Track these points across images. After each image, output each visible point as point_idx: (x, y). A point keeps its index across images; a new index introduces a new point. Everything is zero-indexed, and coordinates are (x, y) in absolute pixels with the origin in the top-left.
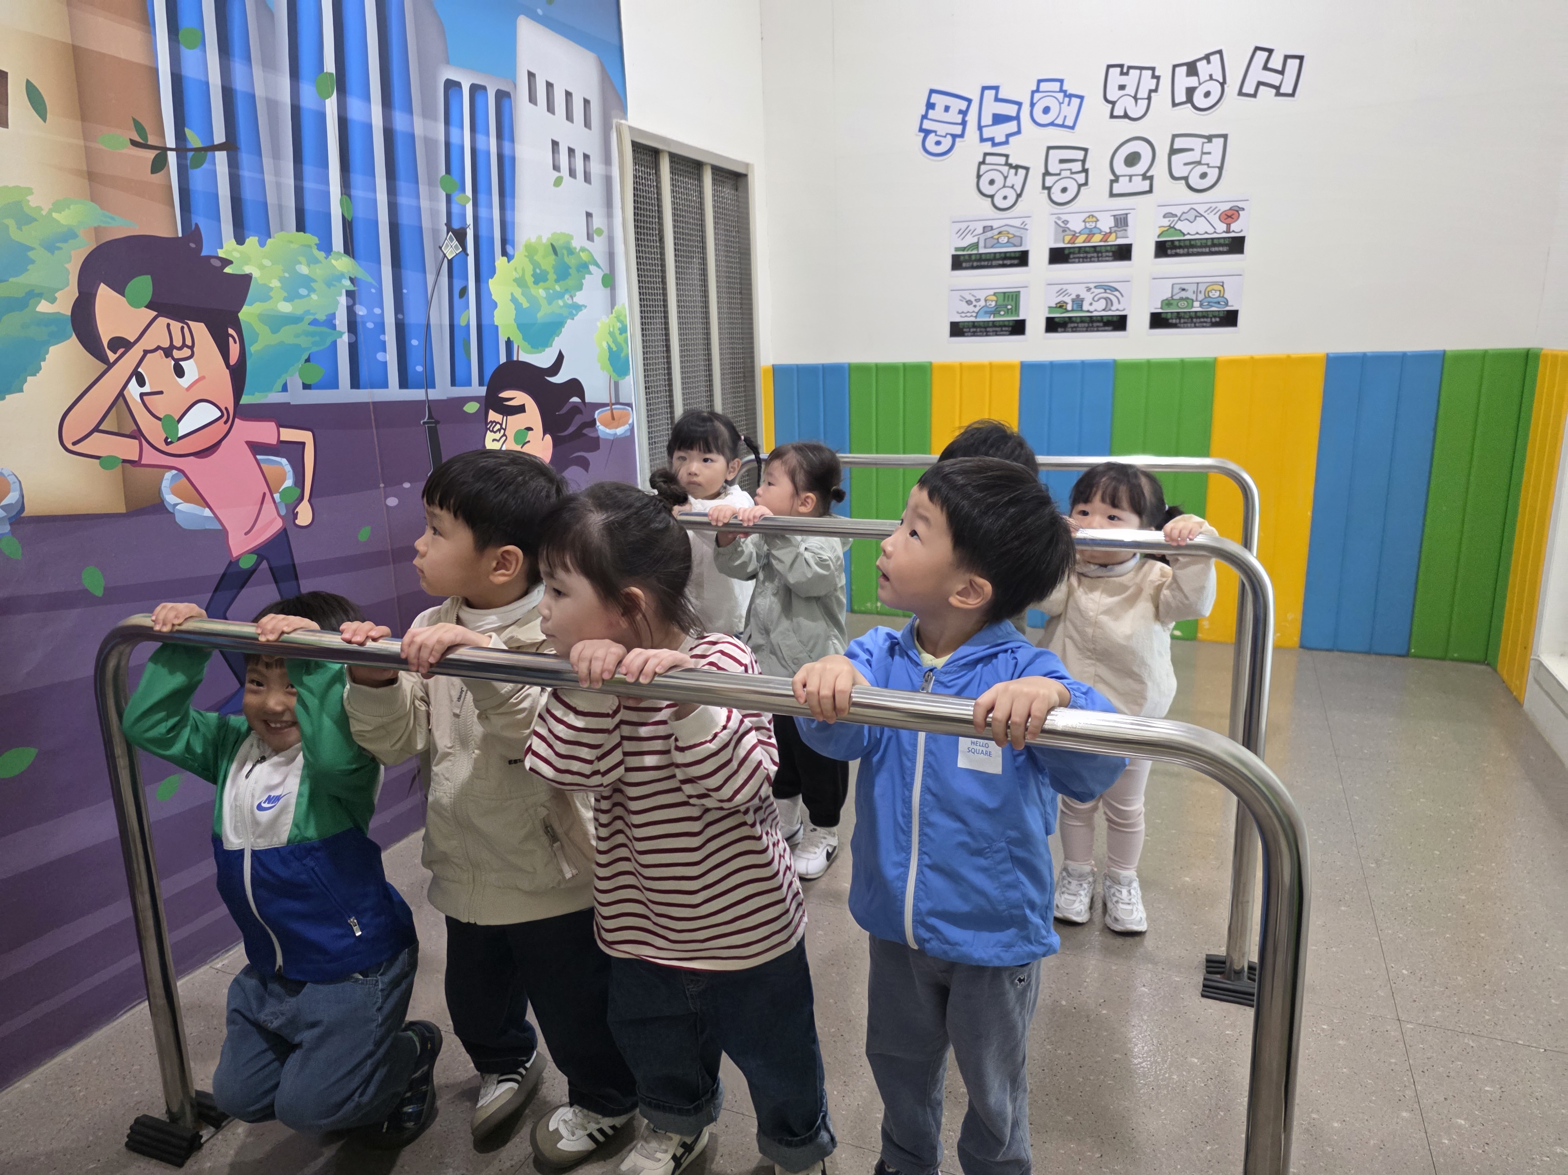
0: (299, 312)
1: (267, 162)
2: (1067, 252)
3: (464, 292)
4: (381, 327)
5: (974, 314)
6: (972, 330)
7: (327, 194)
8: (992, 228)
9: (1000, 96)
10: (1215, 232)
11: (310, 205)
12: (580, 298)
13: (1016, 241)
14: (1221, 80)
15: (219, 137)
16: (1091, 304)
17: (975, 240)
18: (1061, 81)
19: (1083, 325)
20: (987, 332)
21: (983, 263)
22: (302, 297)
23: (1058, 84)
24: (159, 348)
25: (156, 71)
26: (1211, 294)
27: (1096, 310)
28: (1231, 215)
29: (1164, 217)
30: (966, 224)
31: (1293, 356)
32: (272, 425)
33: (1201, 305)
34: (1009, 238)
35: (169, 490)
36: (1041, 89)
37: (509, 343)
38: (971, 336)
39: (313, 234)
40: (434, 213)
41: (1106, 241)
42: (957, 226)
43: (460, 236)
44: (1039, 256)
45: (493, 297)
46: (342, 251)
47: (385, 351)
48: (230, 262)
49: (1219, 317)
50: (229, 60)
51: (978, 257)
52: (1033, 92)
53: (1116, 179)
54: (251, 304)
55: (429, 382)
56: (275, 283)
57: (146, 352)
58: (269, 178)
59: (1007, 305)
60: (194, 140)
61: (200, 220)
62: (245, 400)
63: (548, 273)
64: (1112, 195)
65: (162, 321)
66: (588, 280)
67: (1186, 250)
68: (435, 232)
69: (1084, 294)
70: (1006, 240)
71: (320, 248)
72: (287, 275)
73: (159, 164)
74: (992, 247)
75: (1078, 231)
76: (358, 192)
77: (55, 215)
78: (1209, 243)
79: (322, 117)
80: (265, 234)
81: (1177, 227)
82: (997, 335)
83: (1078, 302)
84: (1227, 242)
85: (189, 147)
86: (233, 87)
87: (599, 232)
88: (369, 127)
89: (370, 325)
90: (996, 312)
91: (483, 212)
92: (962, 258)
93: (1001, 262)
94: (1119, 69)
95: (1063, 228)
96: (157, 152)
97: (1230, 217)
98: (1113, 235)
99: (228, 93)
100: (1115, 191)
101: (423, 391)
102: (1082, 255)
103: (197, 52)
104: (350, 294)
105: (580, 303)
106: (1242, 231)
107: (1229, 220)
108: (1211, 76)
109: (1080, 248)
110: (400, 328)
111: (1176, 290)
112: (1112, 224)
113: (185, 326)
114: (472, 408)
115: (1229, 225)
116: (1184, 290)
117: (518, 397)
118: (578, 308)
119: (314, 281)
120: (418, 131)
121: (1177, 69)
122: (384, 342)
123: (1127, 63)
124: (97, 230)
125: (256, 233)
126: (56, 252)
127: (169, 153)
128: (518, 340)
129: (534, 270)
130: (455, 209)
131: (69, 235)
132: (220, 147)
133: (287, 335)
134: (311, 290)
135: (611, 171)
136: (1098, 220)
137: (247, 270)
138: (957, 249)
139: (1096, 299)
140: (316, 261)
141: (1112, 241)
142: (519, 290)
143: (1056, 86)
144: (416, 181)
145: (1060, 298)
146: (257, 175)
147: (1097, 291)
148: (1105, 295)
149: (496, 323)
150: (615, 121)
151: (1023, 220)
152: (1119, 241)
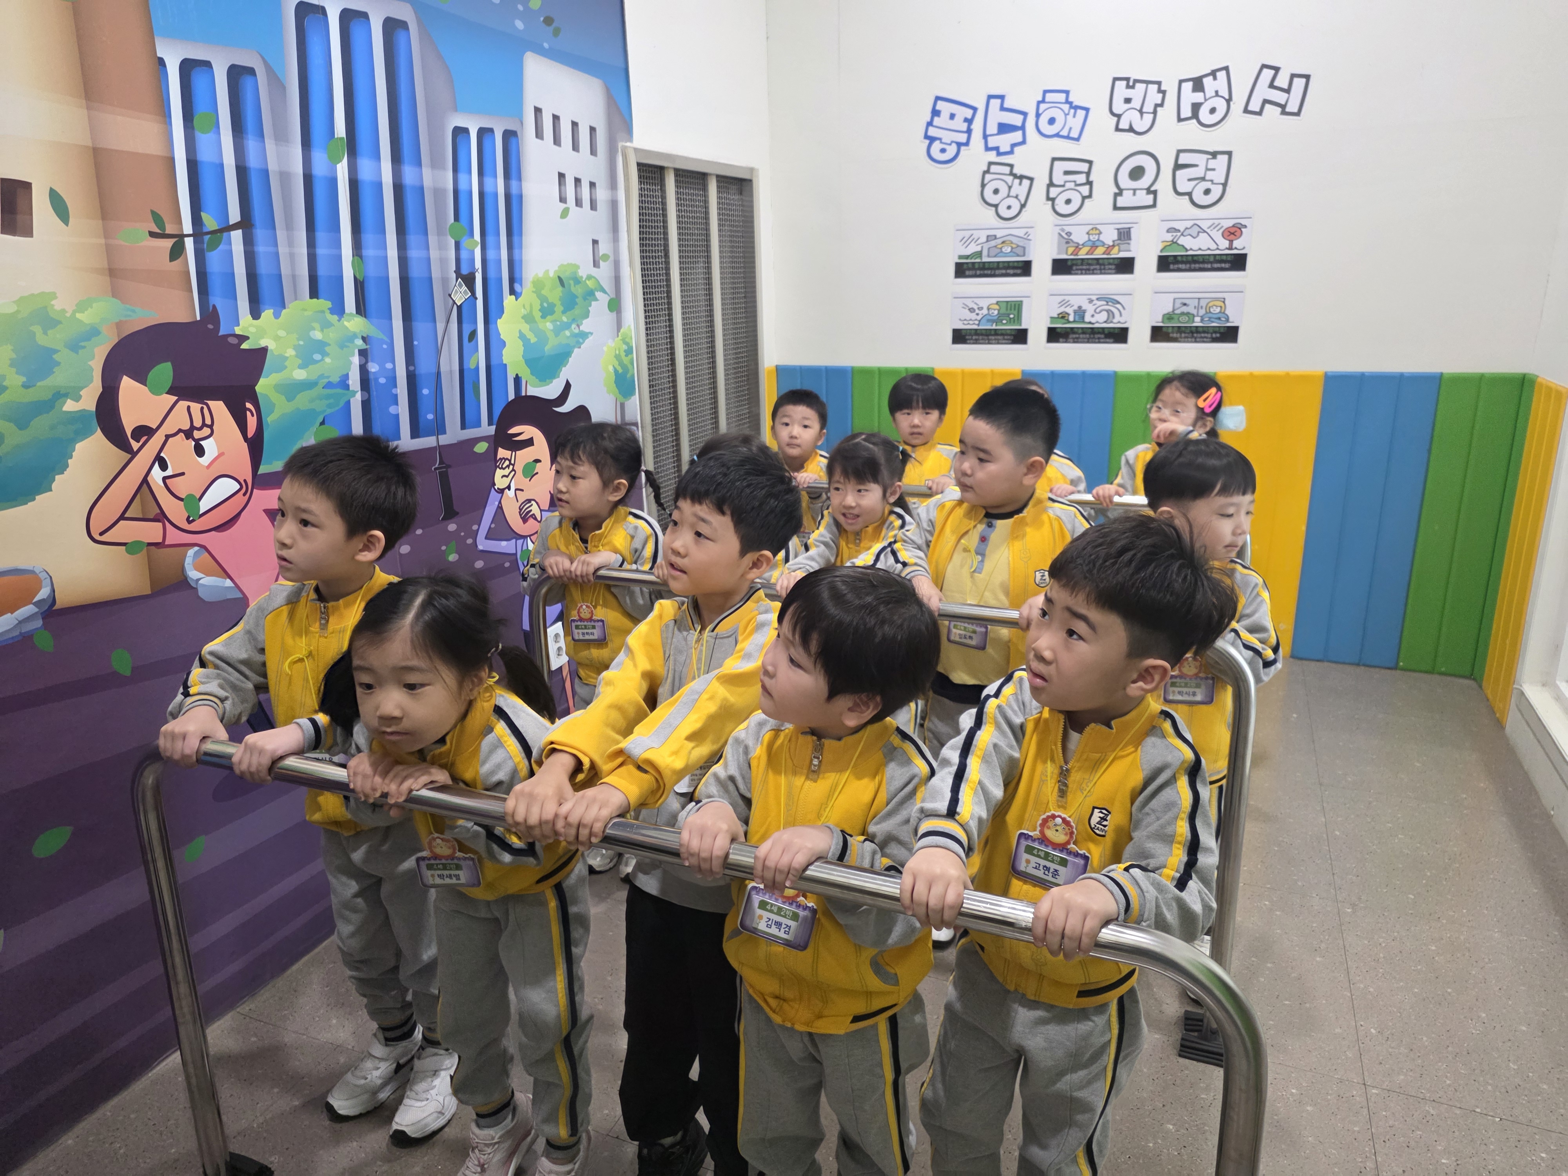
0: (314, 377)
1: (281, 234)
2: (1069, 263)
3: (473, 335)
4: (393, 381)
5: (977, 322)
6: (974, 337)
7: (339, 258)
8: (995, 237)
9: (1005, 106)
10: (1218, 249)
11: (322, 269)
12: (586, 325)
13: (1019, 251)
14: (1227, 97)
15: (234, 215)
16: (1093, 316)
17: (979, 249)
18: (1067, 93)
19: (1084, 336)
20: (989, 340)
21: (986, 272)
22: (317, 362)
23: (1064, 95)
24: (180, 431)
25: (172, 159)
26: (1212, 310)
27: (1097, 322)
28: (1233, 232)
29: (1168, 231)
30: (970, 232)
31: (1292, 373)
33: (1202, 321)
34: (1012, 248)
35: (191, 566)
36: (1047, 100)
37: (517, 380)
38: (974, 343)
39: (326, 299)
41: (1109, 254)
42: (961, 234)
44: (1042, 267)
45: (502, 337)
46: (354, 312)
47: (397, 404)
48: (247, 338)
49: (1220, 333)
50: (242, 138)
51: (981, 265)
52: (1039, 103)
53: (1120, 193)
54: (267, 376)
55: (439, 428)
56: (290, 352)
57: (168, 437)
58: (283, 250)
59: (1009, 315)
60: (210, 222)
61: (217, 300)
62: (263, 469)
63: (555, 305)
64: (1116, 208)
65: (183, 404)
66: (594, 307)
67: (1188, 266)
68: (445, 281)
69: (1086, 306)
70: (1009, 250)
71: (332, 311)
74: (995, 256)
75: (1081, 243)
76: (369, 252)
77: (78, 315)
78: (1212, 259)
79: (333, 182)
80: (281, 304)
81: (1180, 242)
82: (998, 343)
83: (1080, 313)
84: (1229, 258)
85: (205, 230)
86: (247, 165)
87: (605, 257)
88: (379, 186)
89: (382, 380)
90: (998, 321)
91: (491, 254)
92: (965, 266)
93: (1004, 271)
94: (1125, 83)
95: (1066, 239)
96: (174, 240)
97: (1233, 234)
98: (1116, 248)
99: (242, 171)
100: (1119, 205)
101: (434, 438)
102: (1084, 267)
103: (211, 136)
104: (363, 353)
105: (587, 330)
106: (1244, 248)
107: (1232, 237)
108: (1217, 92)
109: (1083, 260)
110: (412, 379)
111: (1178, 305)
112: (1115, 237)
113: (205, 407)
114: (481, 447)
115: (1231, 242)
116: (1185, 304)
117: (527, 431)
118: (584, 335)
119: (329, 345)
120: (427, 182)
121: (1184, 85)
122: (396, 395)
123: (1134, 76)
124: (119, 325)
125: (272, 306)
126: (80, 351)
127: (186, 239)
128: (526, 375)
129: (541, 305)
130: (464, 255)
131: (93, 333)
132: (235, 227)
133: (303, 401)
134: (324, 354)
135: (617, 196)
136: (1100, 233)
137: (263, 343)
138: (960, 257)
139: (1098, 310)
140: (329, 325)
141: (1116, 254)
142: (528, 326)
143: (1062, 97)
144: (426, 233)
145: (1062, 309)
146: (271, 249)
147: (1099, 303)
148: (1107, 307)
149: (504, 362)
150: (621, 145)
151: (1027, 229)
152: (1122, 254)
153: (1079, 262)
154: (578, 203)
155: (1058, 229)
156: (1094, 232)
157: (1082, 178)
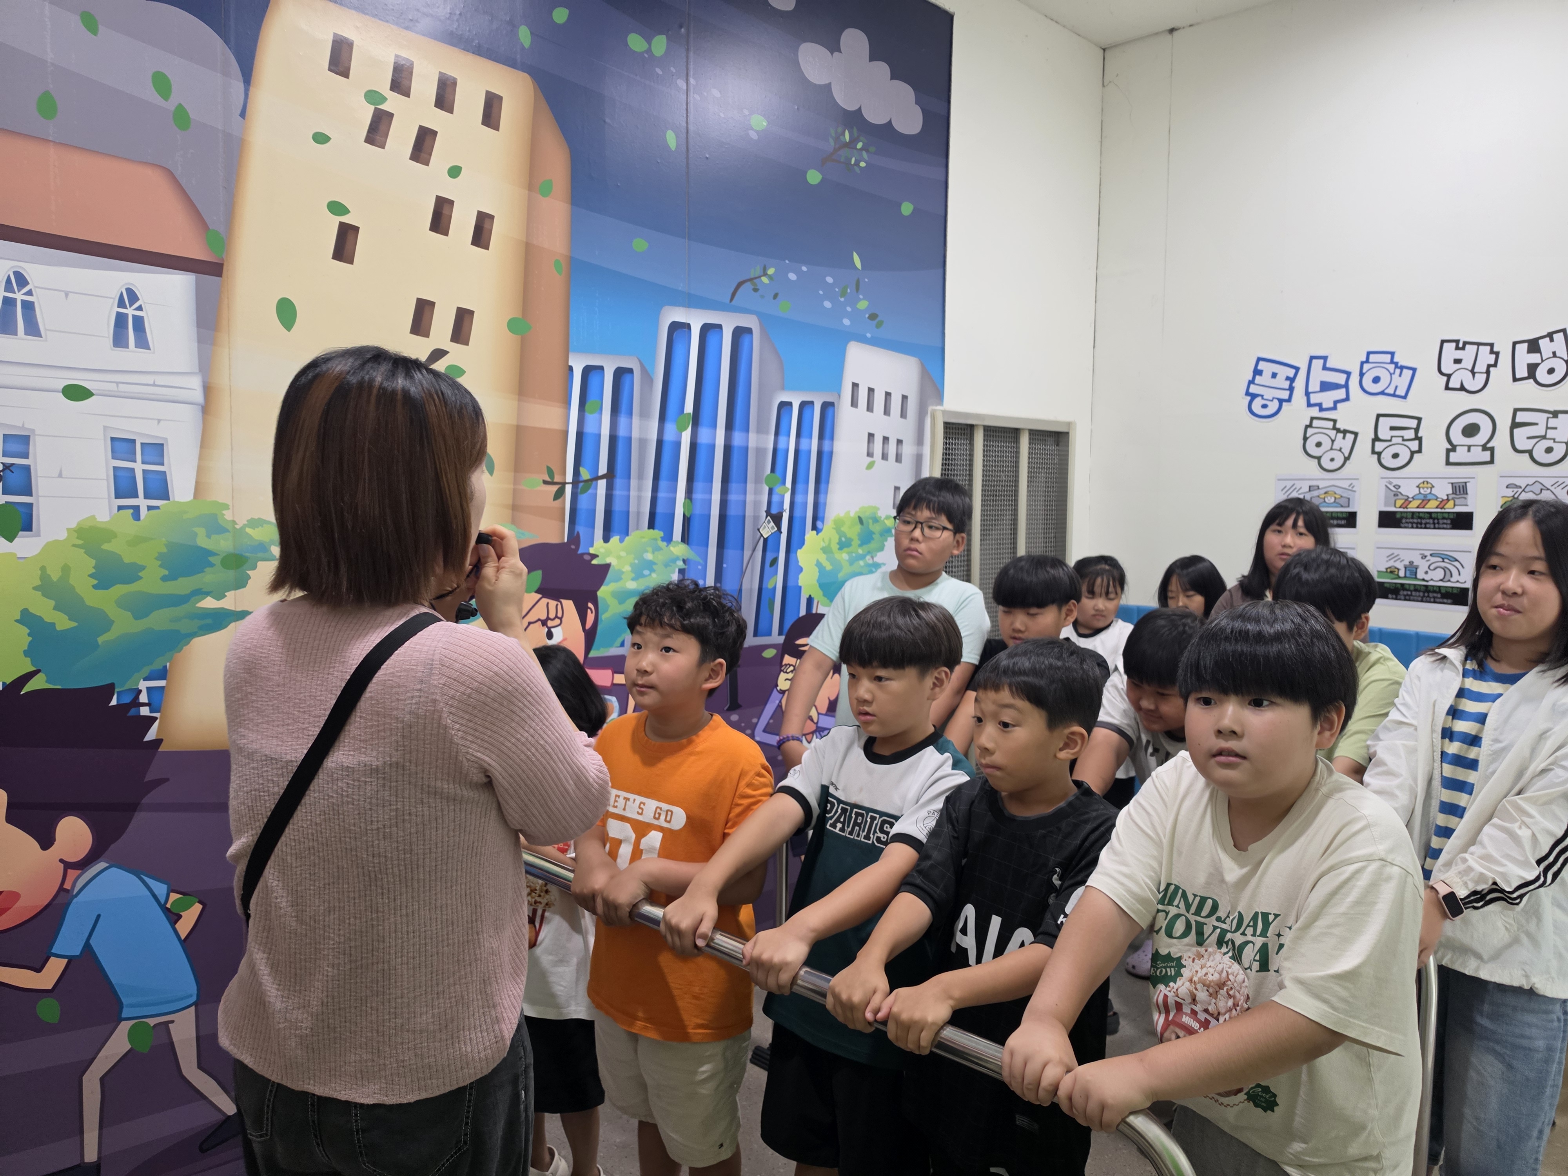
1: (634, 482)
2: (1398, 516)
3: (774, 562)
7: (674, 500)
8: (1318, 488)
9: (1329, 366)
11: (660, 509)
12: (881, 558)
13: (1344, 502)
15: (603, 469)
16: (1426, 573)
18: (1392, 354)
19: (1417, 594)
22: (644, 576)
23: (1389, 356)
24: (539, 620)
25: (566, 433)
27: (1432, 580)
29: (1508, 487)
32: (609, 672)
34: (1336, 499)
36: (1371, 360)
37: (810, 600)
39: (660, 530)
40: (757, 504)
41: (1443, 508)
42: (1277, 484)
43: (777, 519)
44: (1367, 518)
45: (800, 564)
46: (680, 540)
48: (596, 556)
50: (617, 417)
52: (1362, 363)
54: (607, 585)
56: (627, 568)
57: (530, 623)
58: (633, 493)
60: (585, 474)
61: (581, 529)
62: (593, 654)
63: (852, 540)
64: (1448, 463)
65: (545, 601)
68: (756, 518)
69: (1418, 561)
70: (1333, 500)
71: (663, 539)
75: (1411, 496)
76: (698, 496)
79: (678, 444)
80: (626, 532)
83: (1412, 569)
85: (581, 479)
86: (618, 435)
88: (713, 447)
91: (799, 498)
94: (1454, 344)
95: (1394, 492)
96: (559, 486)
98: (1451, 503)
99: (613, 439)
100: (1452, 460)
102: (1415, 521)
103: (596, 415)
108: (1554, 353)
109: (1413, 513)
112: (1450, 492)
113: (559, 604)
119: (655, 564)
120: (752, 444)
121: (1518, 346)
123: (1463, 339)
125: (619, 533)
127: (567, 486)
128: (819, 596)
129: (840, 539)
130: (775, 498)
132: (602, 477)
134: (652, 570)
135: (922, 451)
136: (1433, 487)
137: (608, 561)
139: (1432, 567)
140: (660, 549)
141: (1450, 508)
142: (824, 556)
143: (1388, 358)
144: (746, 482)
145: (1391, 564)
146: (625, 493)
147: (1433, 559)
148: (1443, 565)
149: (800, 584)
150: (930, 408)
151: (1349, 482)
152: (1459, 509)
153: (1410, 515)
154: (885, 457)
155: (1384, 482)
156: (1425, 485)
157: (1410, 434)
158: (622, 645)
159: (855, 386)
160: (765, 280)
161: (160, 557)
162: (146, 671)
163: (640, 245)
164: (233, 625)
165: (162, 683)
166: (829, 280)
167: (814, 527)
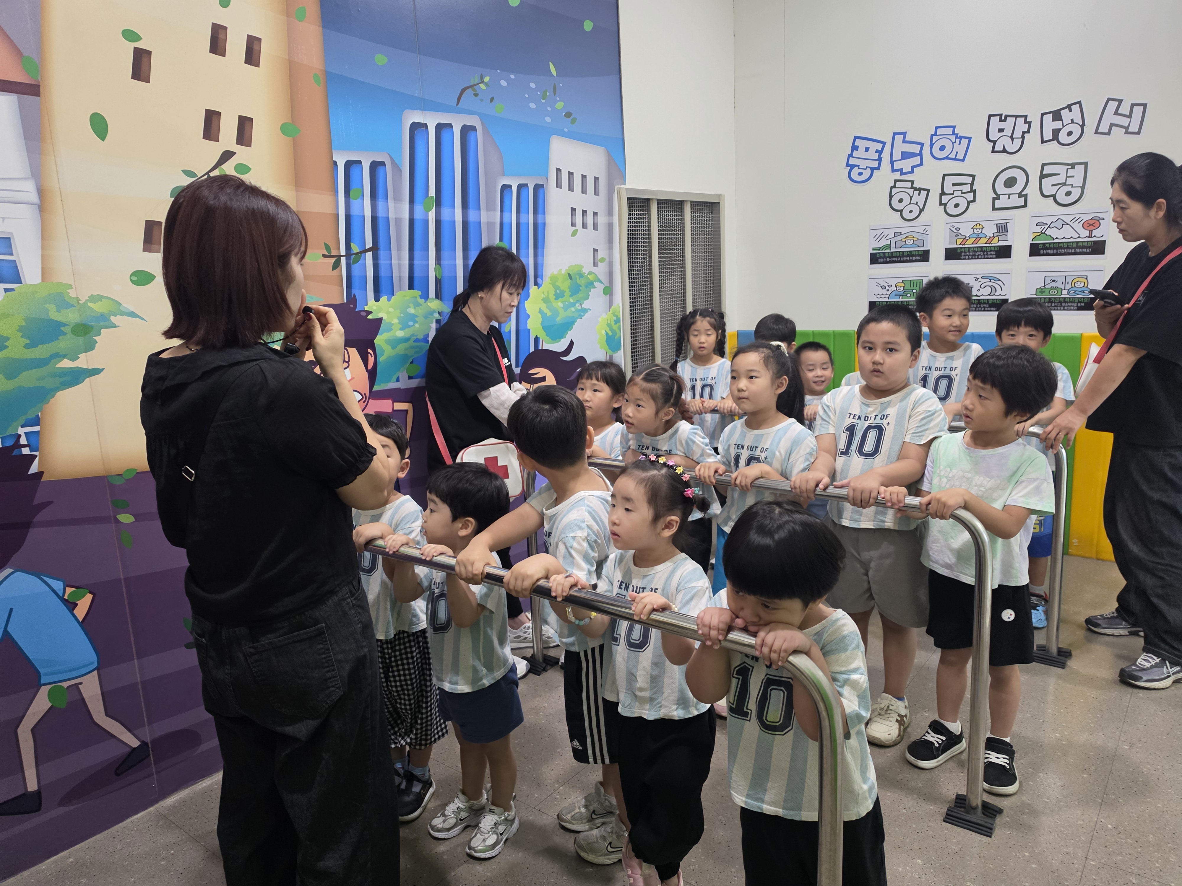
0: (408, 336)
1: (394, 253)
2: (959, 251)
5: (887, 296)
7: (428, 265)
8: (900, 234)
9: (907, 139)
10: (1080, 237)
11: (417, 274)
12: (586, 304)
13: (920, 243)
14: (1081, 124)
15: (369, 244)
16: (979, 290)
17: (888, 242)
18: (954, 127)
21: (893, 259)
22: (410, 326)
23: (951, 129)
25: (337, 215)
27: (983, 295)
28: (1093, 224)
29: (1038, 225)
30: (881, 231)
32: (390, 401)
33: (1069, 293)
34: (914, 241)
36: (938, 133)
37: (537, 339)
39: (418, 290)
41: (990, 243)
42: (875, 232)
44: (937, 254)
45: (528, 313)
46: (434, 297)
48: (370, 312)
49: (1083, 301)
50: (375, 201)
51: (889, 255)
52: (932, 136)
54: (381, 335)
56: (395, 321)
58: (394, 262)
60: (355, 248)
61: (356, 291)
62: (376, 388)
63: (565, 292)
64: (994, 209)
66: (593, 292)
67: (1055, 251)
70: (912, 242)
71: (421, 297)
72: (402, 315)
73: (337, 265)
74: (901, 247)
75: (967, 236)
76: (445, 262)
78: (1075, 245)
79: (426, 222)
80: (391, 294)
81: (1047, 233)
84: (1090, 245)
85: (352, 253)
86: (377, 214)
87: (603, 260)
88: (453, 222)
90: (904, 295)
92: (878, 255)
93: (907, 259)
94: (998, 118)
95: (956, 233)
96: (335, 259)
97: (1090, 225)
98: (996, 238)
99: (374, 219)
100: (997, 206)
102: (971, 254)
103: (359, 200)
105: (587, 308)
106: (1102, 235)
107: (1091, 228)
108: (1072, 120)
109: (969, 248)
111: (1048, 281)
112: (995, 231)
115: (1091, 232)
116: (1054, 281)
117: (542, 372)
118: (585, 311)
119: (417, 316)
120: (484, 219)
121: (1045, 117)
123: (1005, 113)
125: (386, 294)
127: (342, 258)
128: (542, 336)
129: (556, 291)
132: (369, 250)
133: (401, 349)
134: (415, 322)
135: (612, 220)
136: (983, 228)
137: (380, 316)
138: (874, 249)
139: (982, 286)
140: (420, 305)
141: (995, 243)
142: (545, 305)
143: (950, 131)
146: (389, 262)
147: (984, 281)
148: (990, 284)
149: (528, 328)
150: (616, 187)
151: (925, 227)
152: (1001, 244)
153: (967, 250)
154: (585, 226)
155: (949, 226)
156: (978, 227)
157: (967, 188)
158: (398, 380)
159: (558, 171)
160: (482, 86)
161: (21, 329)
162: (22, 420)
163: (381, 59)
164: (87, 380)
165: (37, 428)
166: (533, 85)
167: (536, 283)
